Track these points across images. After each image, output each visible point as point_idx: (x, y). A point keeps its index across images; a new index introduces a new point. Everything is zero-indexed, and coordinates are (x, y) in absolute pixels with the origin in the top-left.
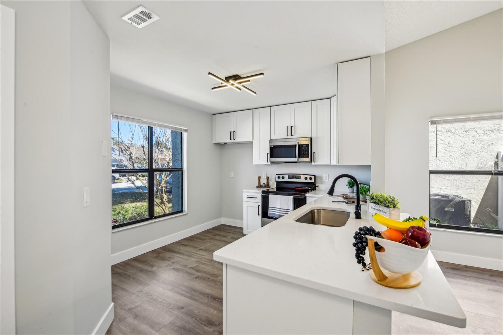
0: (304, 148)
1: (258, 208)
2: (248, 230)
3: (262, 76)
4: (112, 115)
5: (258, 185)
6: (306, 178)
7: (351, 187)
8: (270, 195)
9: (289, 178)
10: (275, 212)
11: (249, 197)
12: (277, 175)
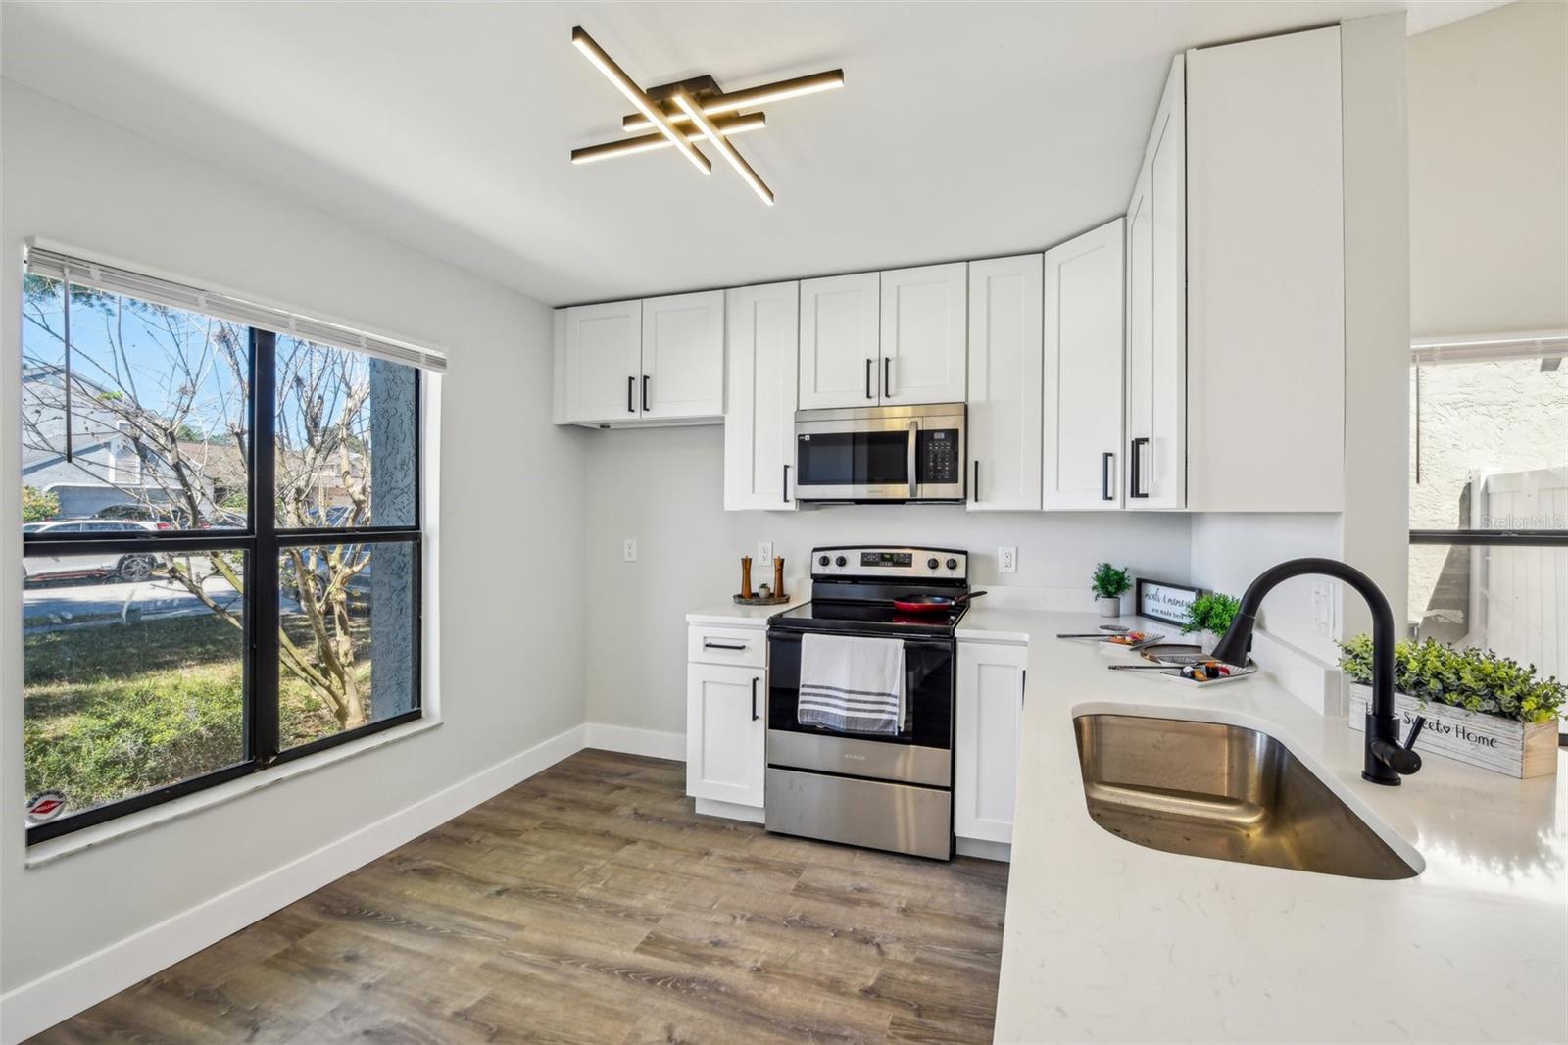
0: (939, 446)
1: (751, 687)
2: (705, 781)
3: (835, 85)
4: (25, 251)
5: (740, 592)
6: (934, 564)
7: (1110, 595)
8: (805, 635)
9: (866, 561)
10: (827, 705)
11: (714, 643)
12: (816, 550)
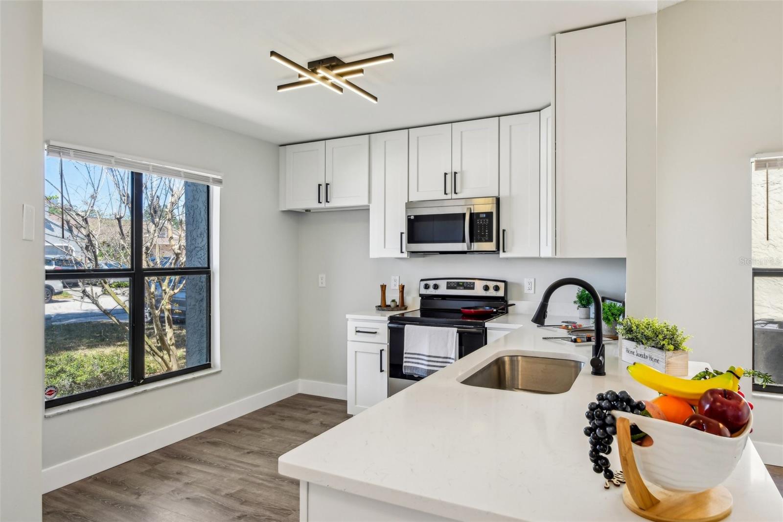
0: (483, 221)
1: (379, 355)
2: (357, 406)
3: (390, 60)
4: (46, 146)
5: (380, 305)
6: (486, 288)
7: (584, 306)
8: (406, 325)
9: (449, 287)
10: (418, 363)
11: (361, 330)
12: (422, 280)
